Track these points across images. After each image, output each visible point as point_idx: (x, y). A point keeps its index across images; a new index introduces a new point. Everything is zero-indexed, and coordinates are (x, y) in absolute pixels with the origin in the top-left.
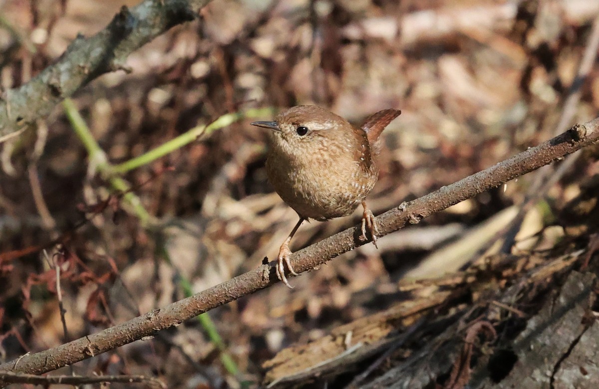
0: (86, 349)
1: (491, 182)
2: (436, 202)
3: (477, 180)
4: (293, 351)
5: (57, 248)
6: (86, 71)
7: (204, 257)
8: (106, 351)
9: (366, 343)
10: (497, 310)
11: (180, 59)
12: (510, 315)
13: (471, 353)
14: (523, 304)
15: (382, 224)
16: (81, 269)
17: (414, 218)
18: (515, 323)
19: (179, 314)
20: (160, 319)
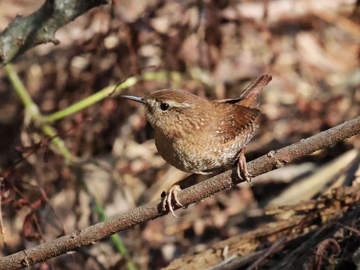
0: (23, 261)
1: (340, 136)
2: (297, 151)
3: (328, 135)
4: (183, 261)
6: (23, 43)
7: (114, 187)
8: (38, 262)
9: (240, 255)
10: (342, 230)
12: (351, 234)
13: (320, 263)
15: (255, 167)
16: (18, 197)
17: (280, 163)
18: (355, 240)
19: (96, 234)
20: (81, 238)
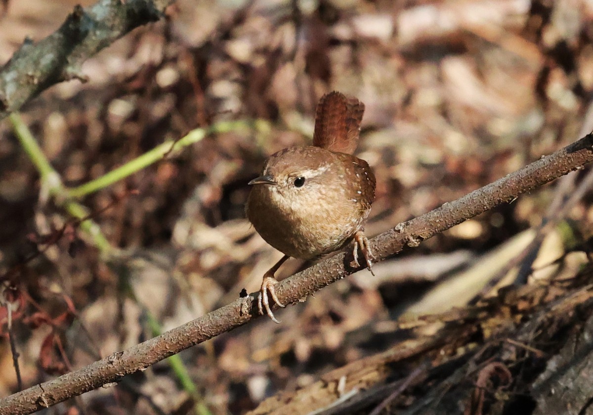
0: (40, 399)
1: (501, 197)
2: (437, 221)
3: (484, 195)
4: (279, 400)
5: (5, 285)
6: (36, 81)
7: (175, 294)
8: (61, 401)
9: (362, 390)
10: (513, 349)
11: (144, 65)
12: (527, 355)
13: (483, 399)
14: (542, 342)
15: (376, 248)
17: (413, 241)
18: (534, 365)
19: (145, 356)
20: (124, 363)
